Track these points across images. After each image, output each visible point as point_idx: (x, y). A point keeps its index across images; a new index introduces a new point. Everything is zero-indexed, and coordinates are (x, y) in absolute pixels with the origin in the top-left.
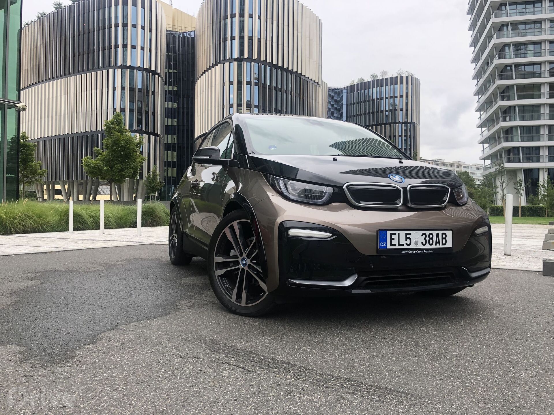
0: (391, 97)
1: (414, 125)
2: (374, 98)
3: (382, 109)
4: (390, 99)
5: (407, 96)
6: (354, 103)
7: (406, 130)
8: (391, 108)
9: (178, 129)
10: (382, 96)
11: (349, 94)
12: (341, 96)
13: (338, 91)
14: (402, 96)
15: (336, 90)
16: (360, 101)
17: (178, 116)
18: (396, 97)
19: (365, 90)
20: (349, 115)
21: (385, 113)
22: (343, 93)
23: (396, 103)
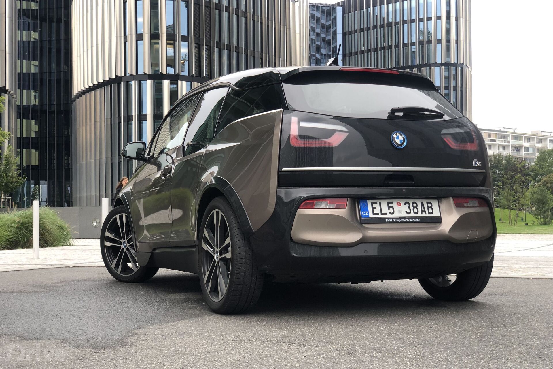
0: (421, 20)
1: (462, 68)
2: (390, 21)
3: (406, 41)
4: (419, 22)
5: (448, 18)
6: (356, 31)
7: (447, 78)
8: (421, 38)
9: (41, 80)
10: (405, 19)
11: (347, 15)
12: (332, 18)
13: (326, 9)
14: (439, 18)
15: (323, 8)
16: (365, 26)
17: (41, 55)
18: (430, 19)
19: (374, 6)
20: (347, 52)
21: (411, 48)
22: (335, 12)
23: (429, 30)
